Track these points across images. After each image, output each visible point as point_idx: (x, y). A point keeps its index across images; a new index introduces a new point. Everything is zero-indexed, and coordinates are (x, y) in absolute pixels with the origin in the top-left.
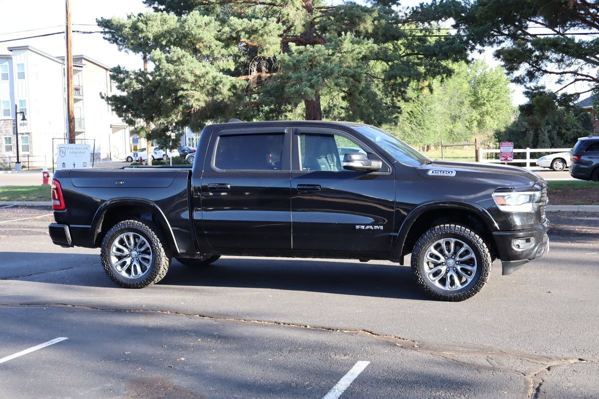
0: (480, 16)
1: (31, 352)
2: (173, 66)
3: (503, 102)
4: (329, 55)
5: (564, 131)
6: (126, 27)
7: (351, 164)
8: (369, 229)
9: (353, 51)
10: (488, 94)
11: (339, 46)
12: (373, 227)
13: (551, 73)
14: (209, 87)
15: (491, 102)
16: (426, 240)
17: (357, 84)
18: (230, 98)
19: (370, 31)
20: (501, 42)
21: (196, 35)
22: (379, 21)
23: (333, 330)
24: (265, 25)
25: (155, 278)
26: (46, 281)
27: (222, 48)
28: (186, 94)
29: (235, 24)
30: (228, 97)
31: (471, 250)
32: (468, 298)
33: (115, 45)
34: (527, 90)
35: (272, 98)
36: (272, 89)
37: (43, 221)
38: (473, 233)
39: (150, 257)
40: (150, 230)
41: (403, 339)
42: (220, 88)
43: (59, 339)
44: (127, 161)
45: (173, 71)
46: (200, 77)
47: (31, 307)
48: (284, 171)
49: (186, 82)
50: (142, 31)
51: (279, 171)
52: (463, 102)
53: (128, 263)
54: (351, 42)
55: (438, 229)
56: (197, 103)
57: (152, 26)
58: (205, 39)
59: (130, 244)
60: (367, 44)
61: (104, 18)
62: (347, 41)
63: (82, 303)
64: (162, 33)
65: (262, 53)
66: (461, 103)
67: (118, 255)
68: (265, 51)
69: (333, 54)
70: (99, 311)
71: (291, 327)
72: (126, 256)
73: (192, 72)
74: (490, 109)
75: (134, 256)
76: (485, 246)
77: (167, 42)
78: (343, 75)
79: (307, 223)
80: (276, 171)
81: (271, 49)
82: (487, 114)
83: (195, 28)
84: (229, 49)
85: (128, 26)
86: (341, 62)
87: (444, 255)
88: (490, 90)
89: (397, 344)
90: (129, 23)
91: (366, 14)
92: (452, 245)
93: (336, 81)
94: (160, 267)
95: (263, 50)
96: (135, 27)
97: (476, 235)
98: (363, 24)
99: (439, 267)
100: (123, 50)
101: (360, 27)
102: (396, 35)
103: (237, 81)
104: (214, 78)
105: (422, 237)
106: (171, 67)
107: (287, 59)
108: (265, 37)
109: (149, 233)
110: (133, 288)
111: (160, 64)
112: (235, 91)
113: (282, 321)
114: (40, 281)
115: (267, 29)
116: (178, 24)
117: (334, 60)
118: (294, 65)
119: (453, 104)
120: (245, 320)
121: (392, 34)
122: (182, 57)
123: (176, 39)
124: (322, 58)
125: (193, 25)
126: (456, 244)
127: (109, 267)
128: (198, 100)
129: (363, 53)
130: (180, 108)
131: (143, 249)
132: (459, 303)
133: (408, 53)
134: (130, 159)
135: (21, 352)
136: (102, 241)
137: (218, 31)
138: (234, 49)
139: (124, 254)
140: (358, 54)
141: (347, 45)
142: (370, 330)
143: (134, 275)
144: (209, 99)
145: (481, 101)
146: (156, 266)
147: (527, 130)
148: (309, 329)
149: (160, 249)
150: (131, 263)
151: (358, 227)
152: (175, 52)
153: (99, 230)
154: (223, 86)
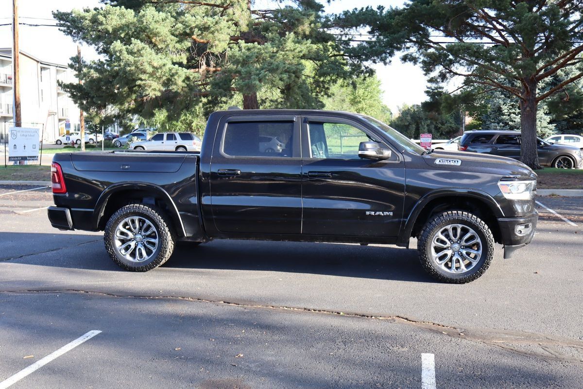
0: (397, 24)
1: (71, 350)
2: (133, 57)
3: (375, 100)
4: (273, 53)
5: (440, 125)
6: (86, 19)
7: (366, 153)
8: (379, 215)
9: (294, 49)
10: (364, 93)
11: (282, 45)
12: (383, 213)
13: (460, 75)
14: (164, 78)
15: (366, 101)
16: (434, 226)
17: (297, 79)
18: (184, 89)
19: (307, 33)
20: (408, 48)
21: (153, 29)
22: (315, 24)
23: (368, 317)
24: (217, 23)
25: (161, 262)
26: (42, 264)
27: (176, 42)
28: (144, 84)
29: (189, 20)
30: (181, 87)
31: (476, 235)
32: (473, 280)
33: (69, 36)
34: (428, 89)
35: (220, 90)
36: (221, 82)
37: (5, 199)
38: (479, 220)
39: (156, 241)
40: (157, 214)
41: (443, 326)
42: (176, 79)
43: (93, 333)
44: (57, 144)
45: (133, 62)
46: (157, 68)
47: (42, 294)
48: (294, 158)
49: (144, 72)
50: (101, 24)
51: (289, 158)
52: (344, 100)
53: (133, 246)
54: (293, 41)
55: (446, 215)
56: (153, 92)
57: (111, 19)
58: (162, 33)
59: (135, 228)
60: (306, 44)
61: (60, 11)
62: (290, 40)
63: (95, 289)
64: (121, 27)
65: (212, 49)
66: (343, 101)
67: (122, 238)
68: (214, 47)
69: (277, 52)
70: (116, 298)
71: (322, 314)
72: (130, 240)
73: (150, 64)
74: (365, 106)
75: (138, 240)
76: (490, 232)
77: (125, 35)
78: (286, 71)
79: (319, 208)
80: (286, 157)
81: (220, 45)
82: (362, 110)
83: (153, 23)
84: (183, 44)
85: (89, 18)
86: (284, 59)
87: (450, 240)
88: (365, 91)
89: (443, 332)
90: (89, 16)
91: (304, 17)
92: (459, 231)
93: (280, 76)
94: (166, 251)
95: (212, 46)
96: (94, 20)
97: (482, 221)
98: (301, 26)
99: (445, 252)
100: (78, 42)
101: (298, 29)
102: (327, 37)
103: (191, 73)
104: (170, 70)
105: (430, 223)
106: (131, 58)
107: (238, 55)
108: (216, 34)
109: (155, 217)
110: (138, 272)
111: (120, 55)
112: (188, 83)
113: (311, 307)
114: (35, 264)
115: (217, 27)
116: (136, 18)
117: (278, 57)
118: (244, 60)
119: (336, 102)
120: (273, 307)
121: (323, 37)
122: (142, 49)
123: (134, 32)
124: (268, 55)
125: (151, 20)
126: (463, 229)
127: (113, 250)
128: (153, 89)
129: (303, 53)
130: (134, 96)
131: (149, 233)
132: (463, 285)
133: (334, 54)
134: (59, 142)
135: (59, 350)
136: (105, 225)
137: (172, 27)
138: (188, 44)
139: (129, 238)
140: (299, 52)
141: (290, 45)
142: (405, 317)
143: (139, 259)
144: (163, 89)
145: (358, 99)
146: (161, 249)
147: (410, 124)
148: (342, 316)
149: (167, 233)
150: (136, 247)
151: (368, 213)
152: (135, 44)
153: (102, 214)
154: (178, 77)
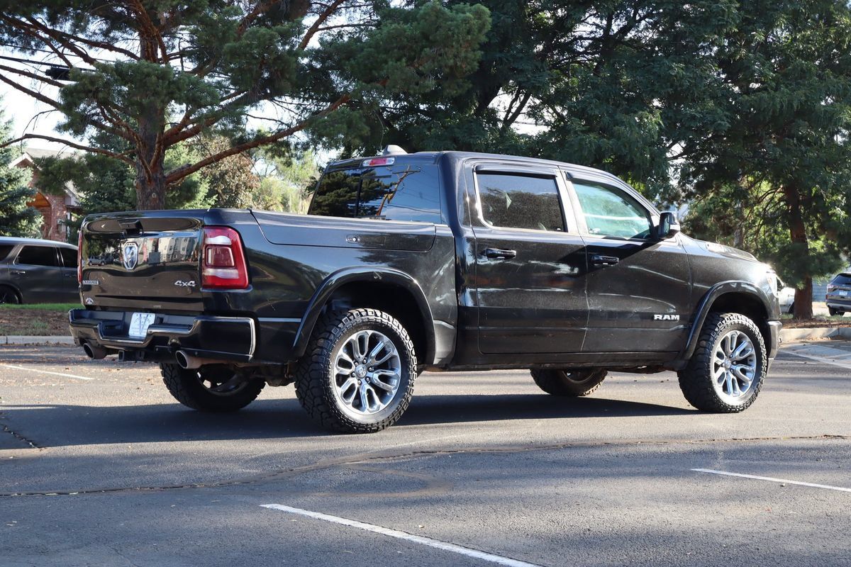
8: (666, 320)
12: (671, 317)
48: (571, 234)
75: (361, 375)
79: (606, 312)
151: (656, 317)
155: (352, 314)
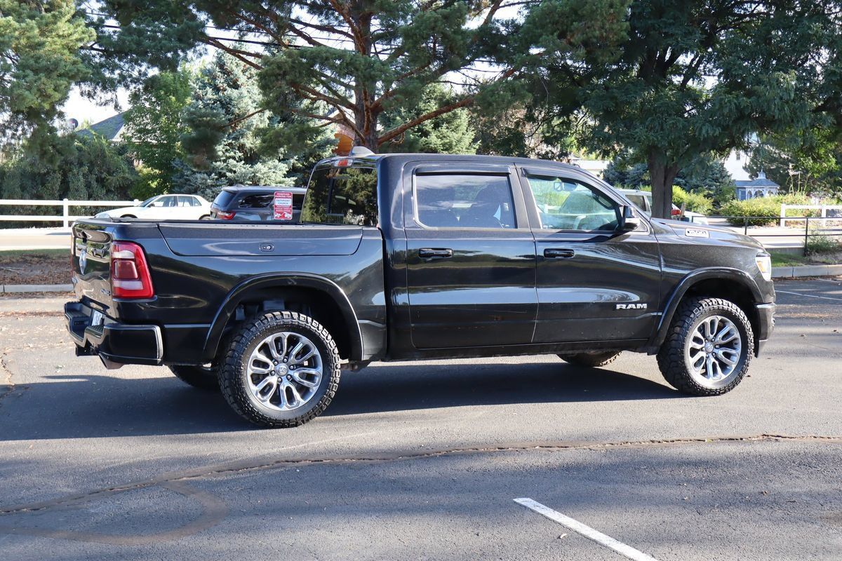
8: (631, 309)
12: (636, 306)
151: (618, 307)
155: (266, 318)
